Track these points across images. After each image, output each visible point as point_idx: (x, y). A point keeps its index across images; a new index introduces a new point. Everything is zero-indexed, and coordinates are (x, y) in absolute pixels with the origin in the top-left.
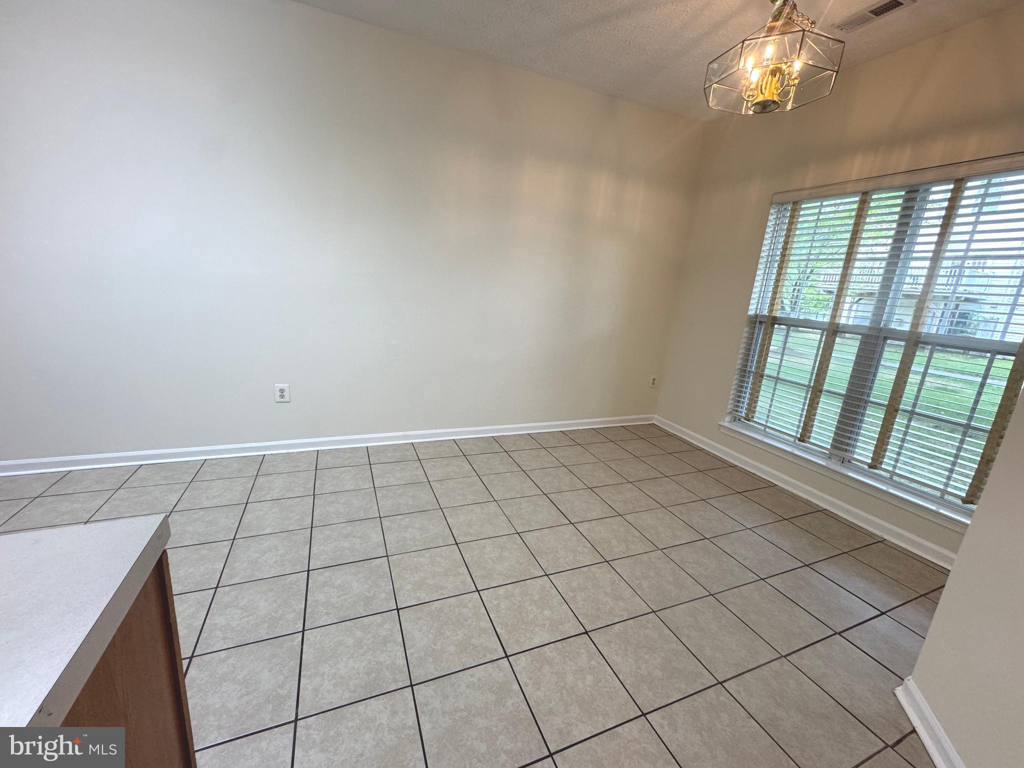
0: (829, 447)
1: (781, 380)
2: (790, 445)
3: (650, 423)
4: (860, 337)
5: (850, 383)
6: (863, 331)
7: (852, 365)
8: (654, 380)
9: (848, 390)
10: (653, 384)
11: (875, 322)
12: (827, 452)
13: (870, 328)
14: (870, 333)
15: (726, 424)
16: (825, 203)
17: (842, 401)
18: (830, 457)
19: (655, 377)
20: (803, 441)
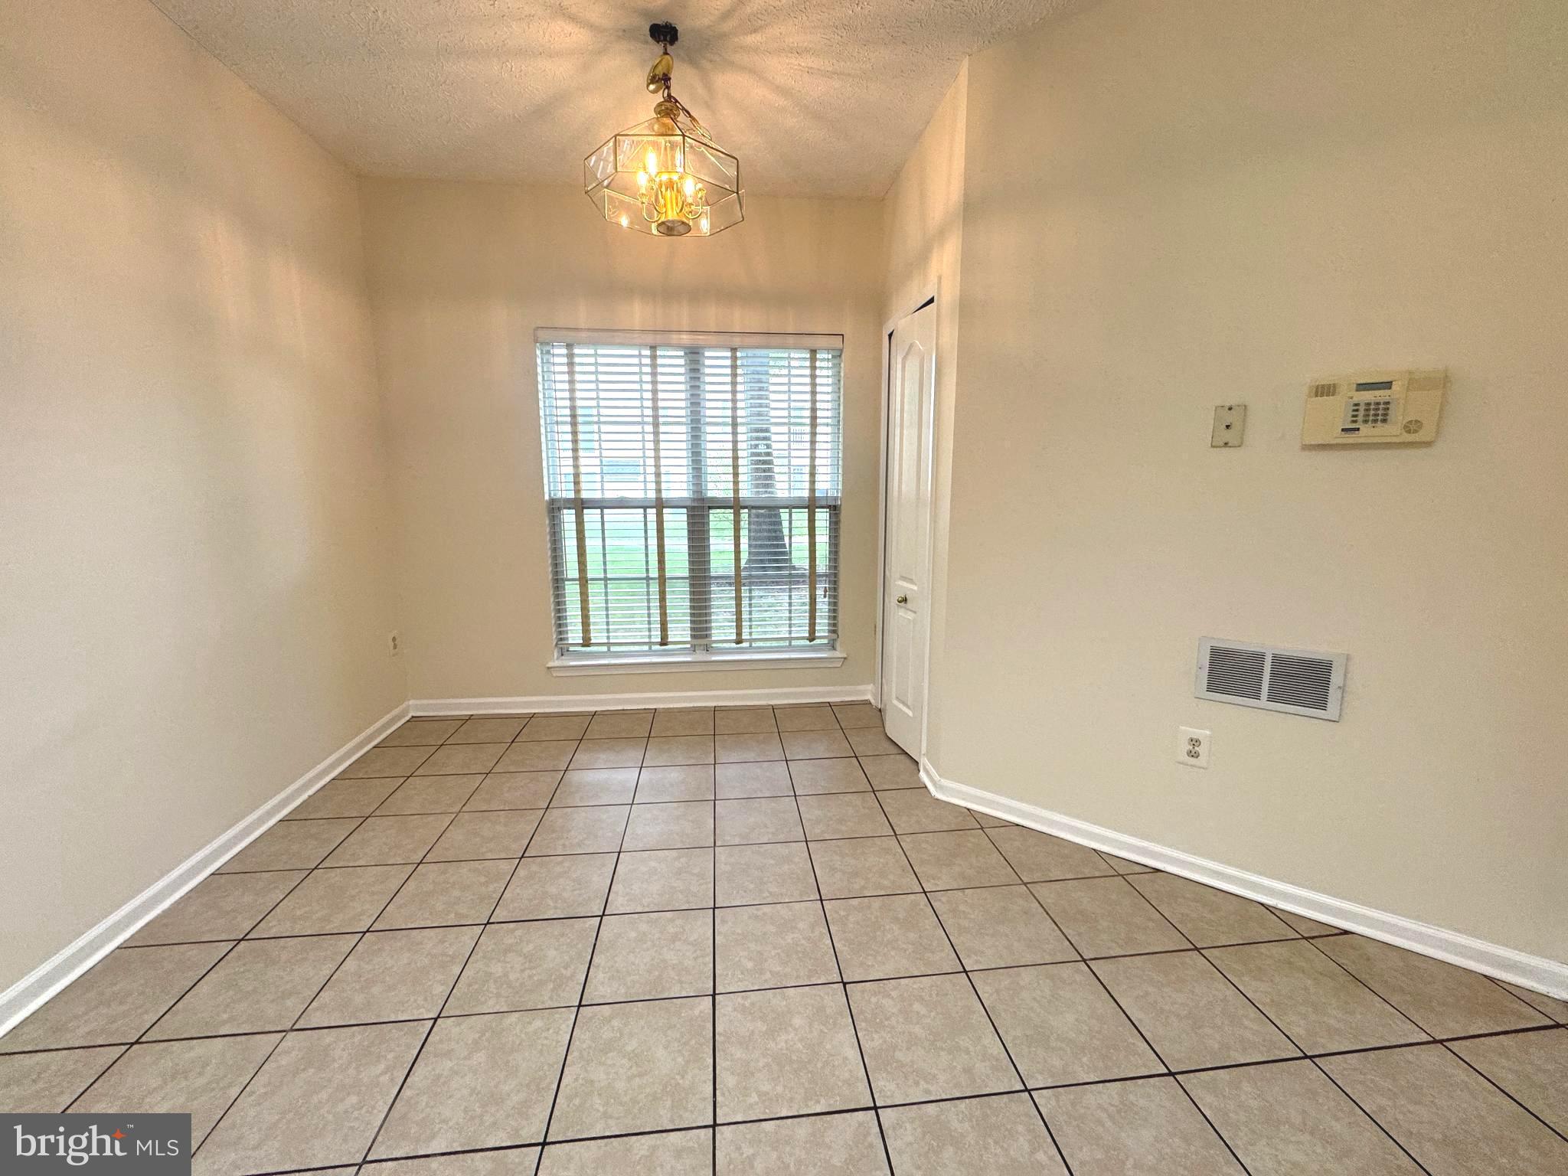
0: (689, 639)
1: (610, 579)
2: (646, 655)
3: (407, 718)
4: (685, 511)
5: (691, 562)
6: (689, 503)
7: (686, 542)
8: (394, 639)
9: (691, 570)
10: (395, 647)
11: (698, 492)
12: (688, 646)
13: (694, 500)
14: (696, 505)
15: (557, 663)
16: (600, 352)
17: (688, 585)
18: (694, 648)
19: (395, 633)
20: (665, 644)
